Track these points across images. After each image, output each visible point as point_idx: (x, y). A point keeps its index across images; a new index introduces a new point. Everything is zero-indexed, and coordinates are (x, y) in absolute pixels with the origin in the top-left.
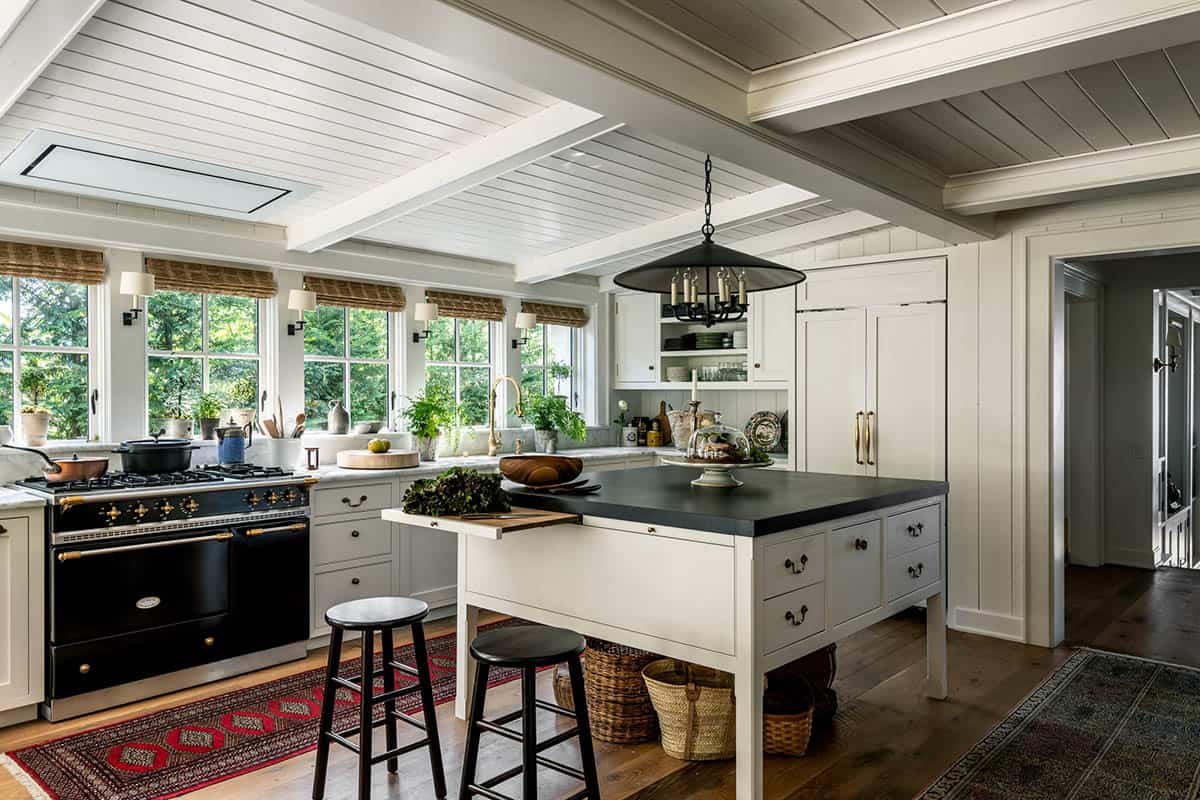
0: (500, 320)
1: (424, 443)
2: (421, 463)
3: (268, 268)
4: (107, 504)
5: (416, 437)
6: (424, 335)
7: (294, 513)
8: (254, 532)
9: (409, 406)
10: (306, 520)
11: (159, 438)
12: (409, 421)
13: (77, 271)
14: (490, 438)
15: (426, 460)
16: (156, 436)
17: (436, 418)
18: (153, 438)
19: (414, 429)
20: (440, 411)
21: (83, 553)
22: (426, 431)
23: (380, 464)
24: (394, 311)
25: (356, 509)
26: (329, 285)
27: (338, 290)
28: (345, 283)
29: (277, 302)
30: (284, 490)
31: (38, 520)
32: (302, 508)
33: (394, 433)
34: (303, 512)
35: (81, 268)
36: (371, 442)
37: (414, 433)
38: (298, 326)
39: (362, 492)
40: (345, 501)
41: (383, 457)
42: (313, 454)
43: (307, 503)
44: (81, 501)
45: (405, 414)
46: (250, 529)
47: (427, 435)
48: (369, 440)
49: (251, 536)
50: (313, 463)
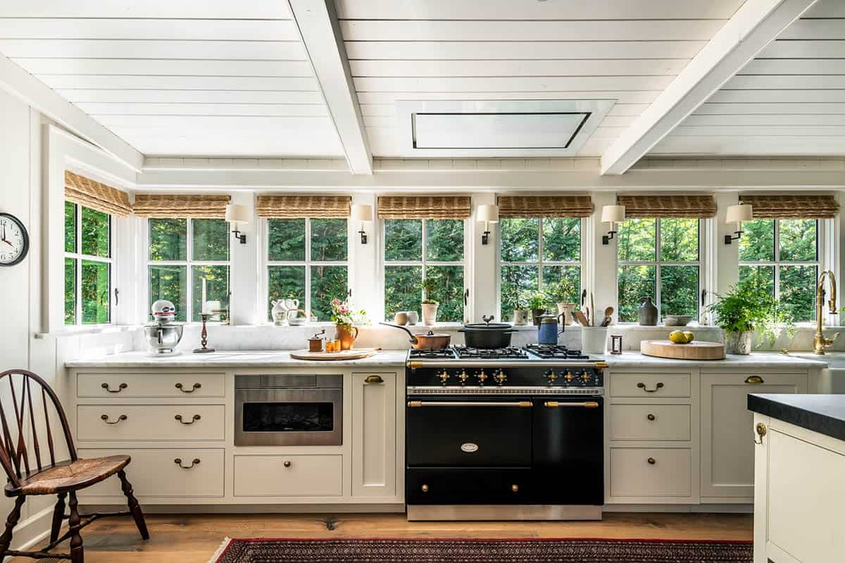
0: (831, 216)
1: (735, 337)
2: (728, 356)
3: (587, 192)
4: (440, 369)
5: (725, 330)
6: (737, 235)
7: (588, 391)
8: (551, 404)
9: (717, 301)
10: (600, 400)
11: (490, 322)
12: (716, 315)
13: (454, 210)
14: (818, 335)
15: (736, 352)
16: (488, 322)
17: (747, 311)
18: (485, 322)
19: (723, 323)
20: (751, 306)
21: (423, 403)
22: (735, 325)
23: (679, 354)
24: (704, 217)
25: (651, 394)
26: (641, 201)
27: (648, 204)
28: (655, 198)
29: (594, 219)
30: (580, 371)
31: (402, 376)
32: (597, 388)
33: (703, 326)
34: (597, 392)
35: (456, 208)
36: (673, 333)
37: (723, 327)
38: (610, 236)
39: (659, 379)
40: (641, 385)
41: (683, 347)
42: (617, 342)
43: (601, 384)
44: (422, 365)
45: (713, 309)
46: (547, 401)
47: (736, 329)
48: (671, 331)
49: (548, 407)
50: (617, 348)
